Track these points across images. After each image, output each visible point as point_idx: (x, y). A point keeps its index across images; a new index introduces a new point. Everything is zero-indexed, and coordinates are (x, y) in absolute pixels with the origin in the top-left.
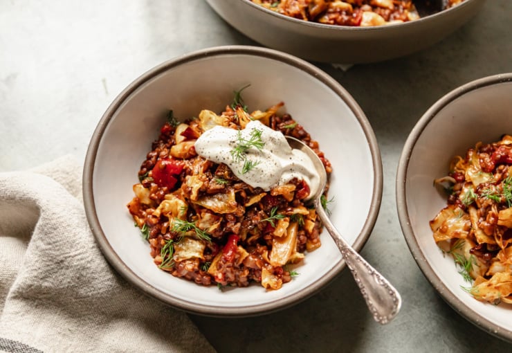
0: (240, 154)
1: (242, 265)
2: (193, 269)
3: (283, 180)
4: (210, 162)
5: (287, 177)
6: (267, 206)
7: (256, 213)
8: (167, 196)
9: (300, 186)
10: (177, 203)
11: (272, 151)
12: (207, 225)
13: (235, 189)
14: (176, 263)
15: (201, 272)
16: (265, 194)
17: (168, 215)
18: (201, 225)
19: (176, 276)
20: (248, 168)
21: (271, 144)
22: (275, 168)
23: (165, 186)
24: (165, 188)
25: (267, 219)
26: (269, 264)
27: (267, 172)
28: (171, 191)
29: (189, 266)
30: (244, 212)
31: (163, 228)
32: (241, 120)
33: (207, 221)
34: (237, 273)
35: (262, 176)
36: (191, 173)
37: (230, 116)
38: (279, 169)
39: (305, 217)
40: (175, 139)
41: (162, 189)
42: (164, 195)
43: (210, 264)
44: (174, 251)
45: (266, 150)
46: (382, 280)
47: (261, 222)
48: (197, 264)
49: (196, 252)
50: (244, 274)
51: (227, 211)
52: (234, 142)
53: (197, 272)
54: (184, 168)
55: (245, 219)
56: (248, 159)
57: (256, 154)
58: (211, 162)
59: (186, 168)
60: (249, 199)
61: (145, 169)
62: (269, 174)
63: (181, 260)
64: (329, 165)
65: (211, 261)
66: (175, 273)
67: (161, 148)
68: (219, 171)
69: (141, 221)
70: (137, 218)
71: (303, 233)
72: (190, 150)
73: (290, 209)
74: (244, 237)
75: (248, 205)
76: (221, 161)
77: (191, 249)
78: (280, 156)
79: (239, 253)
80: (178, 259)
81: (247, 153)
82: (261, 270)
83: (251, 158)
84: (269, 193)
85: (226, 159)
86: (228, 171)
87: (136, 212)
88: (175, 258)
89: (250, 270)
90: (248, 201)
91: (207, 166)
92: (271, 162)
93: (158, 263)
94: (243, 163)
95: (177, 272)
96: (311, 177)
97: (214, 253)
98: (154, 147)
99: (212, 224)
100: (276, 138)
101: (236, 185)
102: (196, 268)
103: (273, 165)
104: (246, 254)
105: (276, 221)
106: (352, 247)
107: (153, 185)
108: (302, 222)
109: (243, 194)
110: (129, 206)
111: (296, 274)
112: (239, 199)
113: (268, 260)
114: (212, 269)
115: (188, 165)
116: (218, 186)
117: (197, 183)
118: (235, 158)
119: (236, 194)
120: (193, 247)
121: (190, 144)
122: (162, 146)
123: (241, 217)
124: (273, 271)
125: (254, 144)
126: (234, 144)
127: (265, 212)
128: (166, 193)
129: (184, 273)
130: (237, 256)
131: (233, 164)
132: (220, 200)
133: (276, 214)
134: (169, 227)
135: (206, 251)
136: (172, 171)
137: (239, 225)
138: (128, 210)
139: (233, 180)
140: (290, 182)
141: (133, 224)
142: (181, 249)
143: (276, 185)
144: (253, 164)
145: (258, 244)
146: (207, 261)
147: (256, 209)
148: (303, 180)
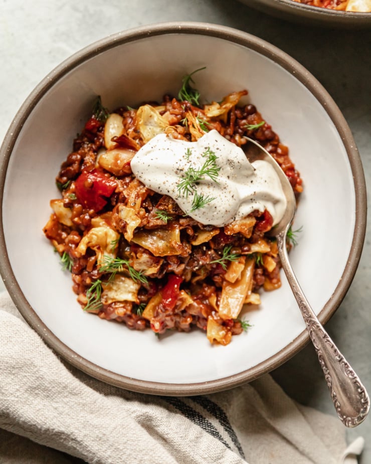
0: (188, 186)
1: (184, 312)
2: (125, 314)
3: (241, 214)
4: (149, 191)
5: (246, 209)
6: (219, 244)
7: (204, 253)
8: (93, 220)
9: (261, 218)
10: (106, 234)
11: (228, 177)
12: (144, 267)
13: (181, 225)
14: (103, 305)
15: (133, 316)
16: (218, 232)
17: (95, 249)
18: (136, 267)
19: (103, 318)
20: (198, 205)
21: (228, 168)
22: (232, 202)
23: (90, 209)
24: (92, 211)
25: (217, 261)
26: (216, 312)
27: (221, 208)
28: (98, 213)
29: (121, 311)
30: (190, 252)
31: (88, 265)
32: (191, 126)
33: (144, 263)
34: (178, 319)
35: (215, 213)
36: (125, 201)
37: (176, 115)
38: (237, 201)
39: (265, 255)
40: (104, 139)
41: (88, 212)
42: (90, 220)
43: (146, 306)
44: (102, 291)
45: (221, 179)
46: (351, 372)
47: (211, 264)
48: (129, 308)
49: (129, 292)
50: (186, 321)
51: (169, 253)
52: (182, 170)
53: (130, 317)
54: (117, 191)
55: (190, 259)
56: (199, 194)
57: (209, 184)
58: (151, 190)
59: (120, 193)
60: (197, 236)
61: (65, 178)
62: (224, 210)
63: (110, 302)
64: (300, 183)
65: (147, 302)
66: (103, 315)
67: (86, 150)
68: (160, 205)
69: (61, 248)
70: (56, 243)
71: (260, 271)
72: (124, 167)
73: (246, 248)
74: (189, 277)
75: (196, 243)
76: (165, 192)
77: (123, 289)
78: (239, 182)
79: (183, 300)
80: (106, 302)
81: (198, 184)
82: (206, 320)
83: (201, 190)
84: (222, 229)
85: (171, 192)
86: (173, 204)
87: (54, 235)
88: (103, 301)
89: (193, 317)
90: (195, 238)
91: (146, 195)
92: (227, 194)
93: (83, 304)
94: (192, 198)
95: (105, 314)
96: (276, 202)
97: (150, 294)
98: (77, 147)
99: (150, 266)
100: (236, 161)
101: (182, 221)
102: (129, 313)
103: (229, 197)
104: (190, 301)
105: (229, 263)
106: (318, 317)
107: (77, 206)
108: (260, 262)
109: (190, 232)
110: (46, 231)
111: (248, 325)
112: (184, 237)
113: (216, 307)
114: (148, 313)
115: (121, 189)
116: (159, 222)
117: (133, 220)
118: (182, 191)
119: (181, 231)
120: (125, 288)
121: (124, 156)
122: (86, 146)
123: (186, 258)
124: (220, 322)
125: (208, 172)
126: (182, 172)
127: (216, 251)
128: (92, 217)
129: (114, 316)
130: (179, 303)
131: (179, 199)
132: (162, 238)
133: (229, 253)
134: (96, 262)
135: (141, 291)
136: (100, 192)
137: (183, 266)
138: (44, 234)
139: (177, 215)
140: (249, 216)
141: (51, 249)
142: (110, 289)
143: (232, 220)
144: (204, 198)
145: (204, 285)
146: (141, 302)
147: (205, 248)
148: (266, 211)
